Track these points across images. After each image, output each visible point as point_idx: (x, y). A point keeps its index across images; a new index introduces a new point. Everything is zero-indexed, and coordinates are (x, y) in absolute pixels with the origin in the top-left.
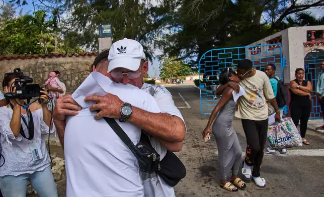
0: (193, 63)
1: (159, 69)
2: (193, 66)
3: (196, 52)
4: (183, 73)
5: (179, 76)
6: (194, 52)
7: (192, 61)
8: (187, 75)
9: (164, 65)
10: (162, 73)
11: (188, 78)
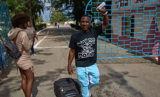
0: (69, 14)
1: (49, 17)
2: (70, 16)
3: (72, 7)
4: (63, 20)
5: (61, 21)
6: (71, 6)
7: (69, 12)
8: (65, 21)
9: (52, 14)
10: (51, 19)
11: (66, 23)
